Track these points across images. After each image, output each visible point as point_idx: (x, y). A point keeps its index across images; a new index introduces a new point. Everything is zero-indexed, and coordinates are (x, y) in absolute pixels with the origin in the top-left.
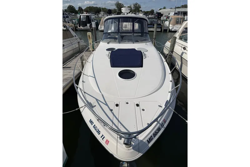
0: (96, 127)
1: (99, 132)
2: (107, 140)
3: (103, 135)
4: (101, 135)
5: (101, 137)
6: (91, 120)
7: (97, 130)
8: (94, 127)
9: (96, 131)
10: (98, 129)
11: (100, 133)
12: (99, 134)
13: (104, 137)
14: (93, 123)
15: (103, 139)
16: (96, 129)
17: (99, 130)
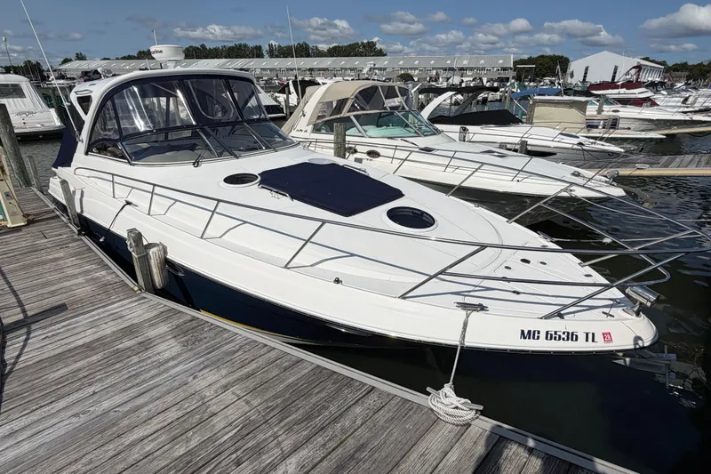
0: (556, 333)
1: (572, 336)
2: (603, 334)
3: (587, 334)
4: (582, 337)
5: (587, 340)
6: (523, 332)
7: (563, 336)
8: (549, 336)
9: (564, 339)
10: (564, 333)
11: (577, 336)
12: (576, 340)
13: (593, 334)
14: (539, 332)
15: (593, 341)
16: (560, 336)
17: (568, 333)
